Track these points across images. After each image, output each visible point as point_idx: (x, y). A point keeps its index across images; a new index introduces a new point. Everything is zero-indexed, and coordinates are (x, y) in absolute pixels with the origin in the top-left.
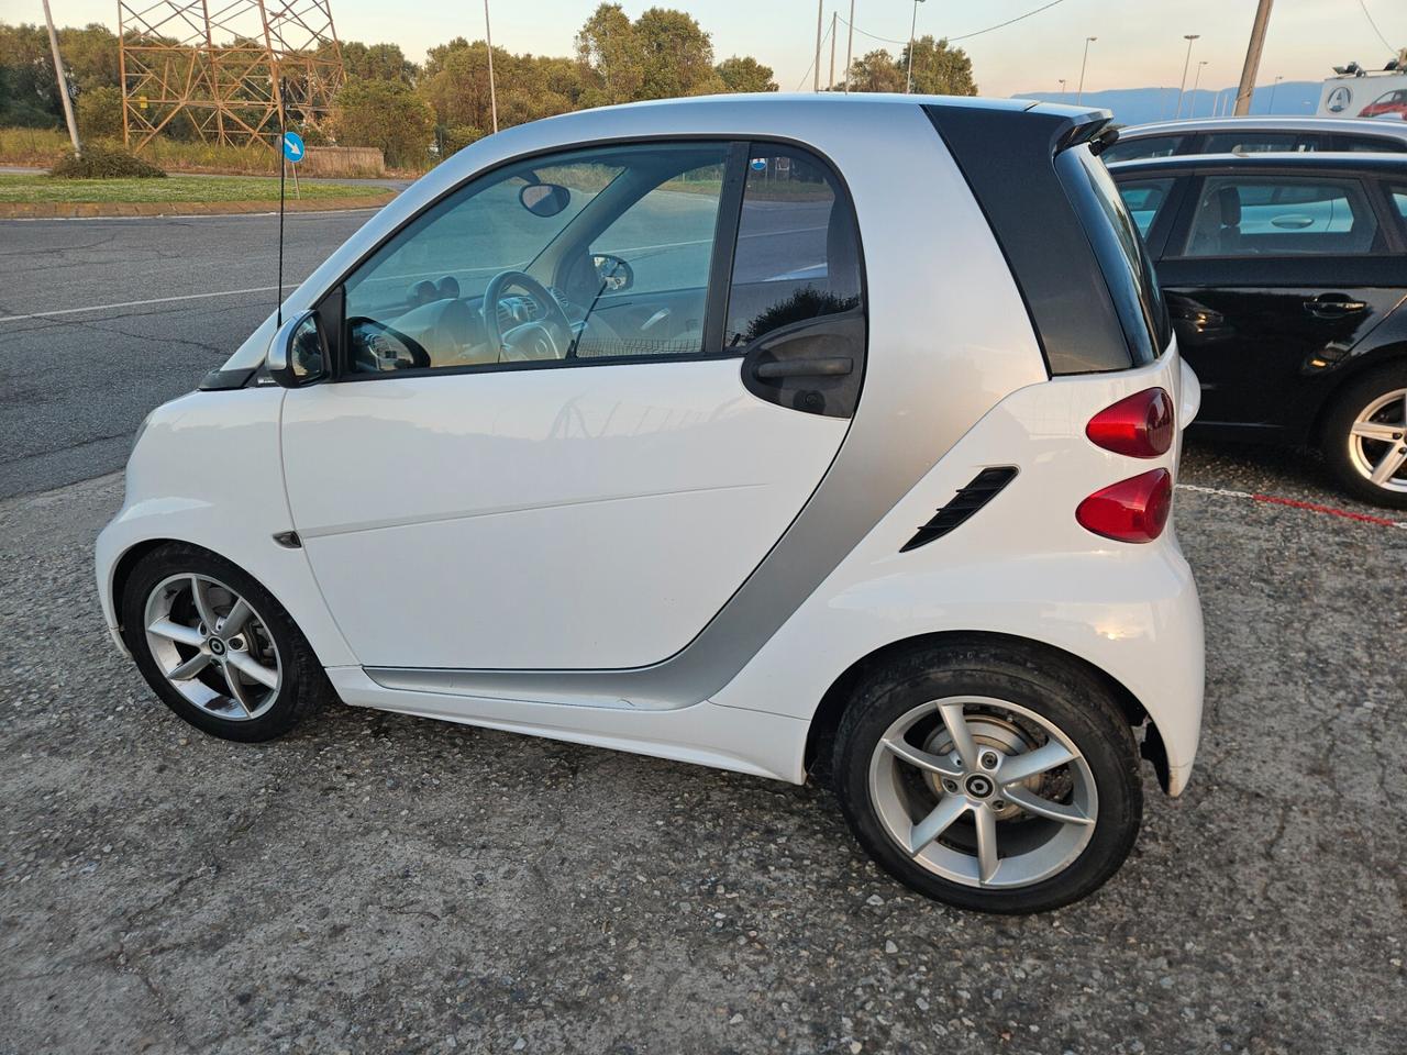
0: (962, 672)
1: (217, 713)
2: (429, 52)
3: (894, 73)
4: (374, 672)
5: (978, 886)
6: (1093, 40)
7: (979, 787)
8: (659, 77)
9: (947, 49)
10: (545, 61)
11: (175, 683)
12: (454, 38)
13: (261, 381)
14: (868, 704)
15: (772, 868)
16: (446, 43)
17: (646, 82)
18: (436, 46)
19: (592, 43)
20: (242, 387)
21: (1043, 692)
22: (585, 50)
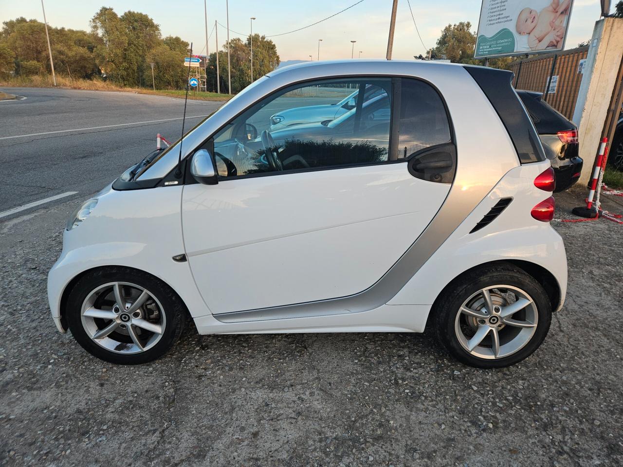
0: (493, 276)
1: (122, 352)
2: (4, 23)
3: (244, 48)
4: (219, 317)
5: (494, 358)
6: (321, 40)
7: (493, 320)
8: (135, 43)
9: (265, 40)
10: (71, 31)
11: (97, 341)
12: (19, 17)
13: (166, 183)
14: (456, 294)
15: (412, 369)
16: (14, 19)
17: (129, 44)
18: (8, 20)
19: (99, 24)
20: (154, 187)
21: (522, 280)
22: (95, 27)
